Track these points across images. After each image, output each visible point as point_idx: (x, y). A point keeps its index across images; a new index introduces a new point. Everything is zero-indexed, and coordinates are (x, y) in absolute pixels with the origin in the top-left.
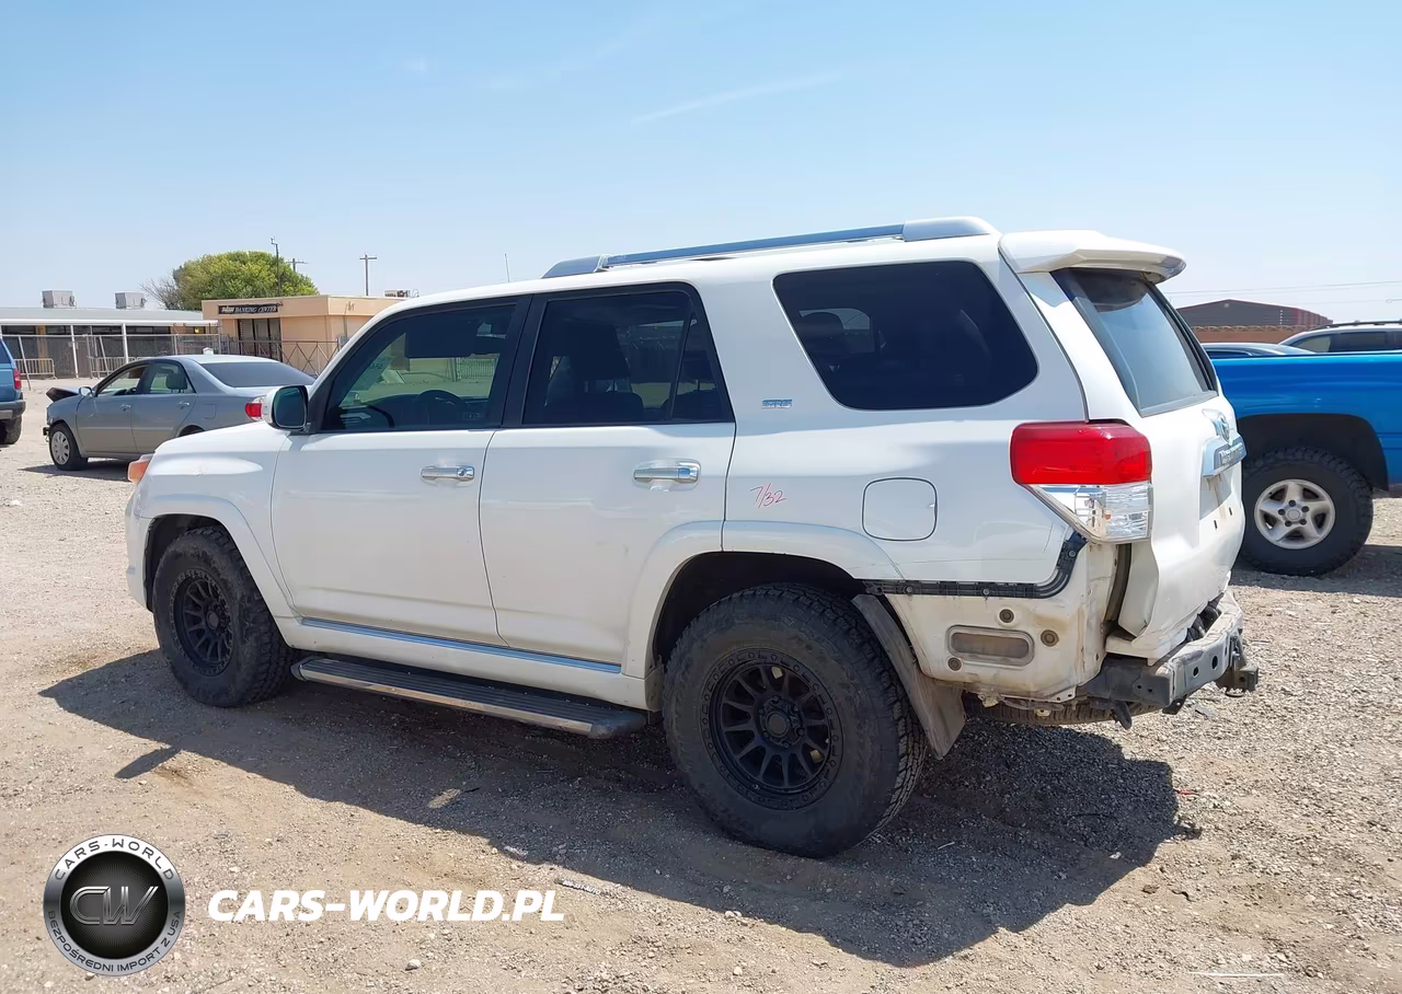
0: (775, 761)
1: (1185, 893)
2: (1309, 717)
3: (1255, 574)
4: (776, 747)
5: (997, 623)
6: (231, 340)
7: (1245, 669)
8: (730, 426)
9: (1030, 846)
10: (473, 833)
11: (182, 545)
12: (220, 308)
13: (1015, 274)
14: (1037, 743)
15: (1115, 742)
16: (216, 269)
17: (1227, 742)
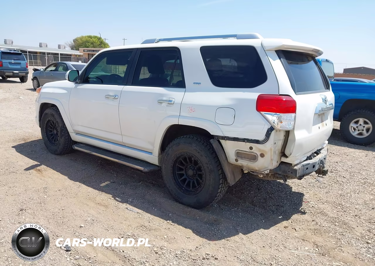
0: (189, 182)
1: (295, 229)
2: (348, 184)
3: (347, 144)
4: (190, 178)
5: (248, 150)
6: (86, 59)
7: (324, 169)
8: (184, 89)
9: (257, 212)
10: (109, 193)
11: (48, 111)
12: (84, 50)
13: (265, 51)
14: (269, 184)
15: (291, 186)
16: (84, 39)
17: (323, 189)
